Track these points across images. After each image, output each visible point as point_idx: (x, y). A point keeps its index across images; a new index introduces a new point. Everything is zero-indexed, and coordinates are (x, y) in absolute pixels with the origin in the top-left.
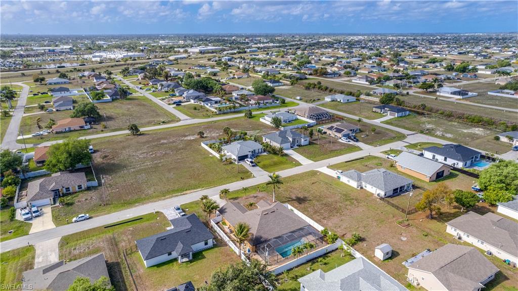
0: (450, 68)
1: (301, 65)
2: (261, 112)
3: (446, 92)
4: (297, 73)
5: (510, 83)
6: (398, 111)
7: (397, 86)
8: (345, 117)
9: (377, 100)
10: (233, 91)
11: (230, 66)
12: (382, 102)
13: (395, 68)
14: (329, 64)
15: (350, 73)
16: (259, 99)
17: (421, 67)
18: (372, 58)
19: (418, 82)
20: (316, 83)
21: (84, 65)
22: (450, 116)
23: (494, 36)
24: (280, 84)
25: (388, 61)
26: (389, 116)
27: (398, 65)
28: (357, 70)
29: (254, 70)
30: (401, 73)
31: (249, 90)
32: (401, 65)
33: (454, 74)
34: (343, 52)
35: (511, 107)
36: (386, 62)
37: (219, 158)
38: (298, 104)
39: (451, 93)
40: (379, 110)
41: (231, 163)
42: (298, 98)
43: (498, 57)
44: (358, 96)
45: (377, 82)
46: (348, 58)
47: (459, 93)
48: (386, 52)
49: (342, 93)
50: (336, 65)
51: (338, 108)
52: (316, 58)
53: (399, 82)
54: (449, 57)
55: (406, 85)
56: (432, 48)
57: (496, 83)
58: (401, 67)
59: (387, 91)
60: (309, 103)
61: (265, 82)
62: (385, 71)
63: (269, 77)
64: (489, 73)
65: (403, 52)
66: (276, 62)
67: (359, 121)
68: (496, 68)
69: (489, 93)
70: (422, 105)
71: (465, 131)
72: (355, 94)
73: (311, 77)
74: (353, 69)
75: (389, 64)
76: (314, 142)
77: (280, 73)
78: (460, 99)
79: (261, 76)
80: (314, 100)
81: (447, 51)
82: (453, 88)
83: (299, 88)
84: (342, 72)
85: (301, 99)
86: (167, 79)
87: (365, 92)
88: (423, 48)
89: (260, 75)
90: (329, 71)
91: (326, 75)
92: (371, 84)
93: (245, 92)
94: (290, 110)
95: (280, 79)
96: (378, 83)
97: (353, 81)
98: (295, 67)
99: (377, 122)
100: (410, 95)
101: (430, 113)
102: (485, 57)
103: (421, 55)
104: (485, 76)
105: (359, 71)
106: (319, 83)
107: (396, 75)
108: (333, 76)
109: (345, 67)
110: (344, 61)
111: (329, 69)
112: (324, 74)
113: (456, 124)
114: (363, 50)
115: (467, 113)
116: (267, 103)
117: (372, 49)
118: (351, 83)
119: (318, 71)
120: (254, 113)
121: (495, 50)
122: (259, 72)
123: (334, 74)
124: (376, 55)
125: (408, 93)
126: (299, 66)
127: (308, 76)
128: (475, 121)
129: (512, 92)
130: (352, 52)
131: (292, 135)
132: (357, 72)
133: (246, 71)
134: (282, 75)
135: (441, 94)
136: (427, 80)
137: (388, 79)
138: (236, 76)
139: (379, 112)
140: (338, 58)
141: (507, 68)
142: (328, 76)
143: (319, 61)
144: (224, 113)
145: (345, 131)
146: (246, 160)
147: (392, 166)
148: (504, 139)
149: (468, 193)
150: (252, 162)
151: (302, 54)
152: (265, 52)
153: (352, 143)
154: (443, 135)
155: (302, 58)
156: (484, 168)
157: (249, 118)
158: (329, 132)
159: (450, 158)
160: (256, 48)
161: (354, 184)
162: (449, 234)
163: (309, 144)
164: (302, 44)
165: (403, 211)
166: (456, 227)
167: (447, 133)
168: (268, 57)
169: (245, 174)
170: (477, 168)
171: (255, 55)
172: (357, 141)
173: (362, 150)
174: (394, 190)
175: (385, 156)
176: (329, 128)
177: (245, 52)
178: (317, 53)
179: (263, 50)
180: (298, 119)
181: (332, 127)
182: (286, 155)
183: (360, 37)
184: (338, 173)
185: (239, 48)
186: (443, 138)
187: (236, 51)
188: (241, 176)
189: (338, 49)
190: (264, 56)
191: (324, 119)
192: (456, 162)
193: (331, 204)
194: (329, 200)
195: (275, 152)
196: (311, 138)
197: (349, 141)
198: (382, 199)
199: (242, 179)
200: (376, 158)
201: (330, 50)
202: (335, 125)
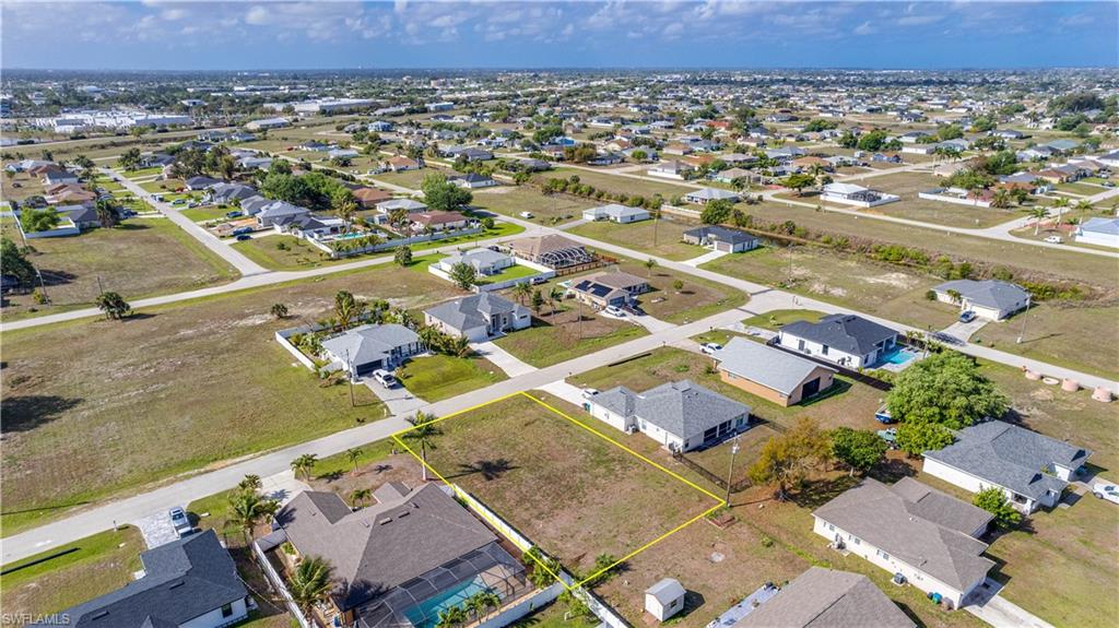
0: (850, 143)
1: (543, 138)
2: (436, 250)
3: (839, 193)
4: (531, 156)
5: (960, 174)
6: (738, 239)
7: (738, 183)
8: (622, 256)
9: (696, 214)
10: (380, 201)
11: (384, 143)
12: (707, 220)
13: (740, 142)
14: (601, 136)
15: (645, 156)
16: (434, 219)
17: (792, 140)
18: (696, 120)
19: (784, 173)
20: (569, 180)
21: (32, 142)
22: (842, 247)
24: (489, 183)
25: (728, 128)
26: (717, 252)
27: (747, 135)
28: (660, 148)
29: (438, 151)
30: (750, 155)
31: (416, 198)
32: (754, 135)
33: (857, 154)
34: (636, 110)
35: (960, 224)
36: (723, 129)
37: (311, 370)
38: (524, 229)
39: (849, 197)
40: (695, 240)
41: (340, 382)
42: (526, 214)
44: (657, 207)
45: (699, 173)
46: (645, 121)
47: (864, 196)
48: (726, 108)
49: (622, 200)
50: (617, 138)
51: (610, 235)
52: (576, 124)
53: (745, 173)
54: (850, 118)
55: (758, 180)
56: (816, 99)
57: (936, 173)
58: (752, 140)
59: (717, 194)
60: (548, 225)
62: (718, 149)
63: (468, 168)
64: (923, 152)
65: (760, 107)
66: (489, 133)
67: (651, 264)
68: (936, 141)
69: (921, 195)
70: (788, 223)
71: (872, 280)
72: (649, 204)
73: (561, 165)
74: (653, 145)
75: (729, 133)
76: (543, 319)
77: (493, 158)
78: (865, 209)
79: (450, 166)
80: (560, 219)
81: (847, 104)
82: (852, 185)
83: (533, 193)
84: (628, 154)
85: (530, 217)
86: (230, 176)
87: (670, 197)
88: (802, 98)
89: (448, 163)
90: (600, 151)
91: (594, 160)
92: (686, 179)
93: (407, 204)
94: (502, 244)
95: (493, 171)
96: (701, 176)
97: (650, 173)
98: (527, 144)
99: (690, 265)
100: (766, 202)
101: (801, 240)
102: (916, 118)
103: (795, 114)
104: (916, 159)
105: (665, 151)
106: (576, 179)
107: (741, 157)
108: (609, 162)
109: (636, 143)
110: (635, 128)
111: (602, 148)
112: (591, 158)
113: (853, 264)
114: (678, 105)
115: (877, 240)
116: (452, 228)
117: (697, 102)
118: (644, 178)
119: (576, 153)
120: (417, 254)
121: (934, 103)
122: (448, 156)
123: (613, 158)
124: (704, 115)
125: (760, 199)
126: (538, 140)
127: (554, 164)
128: (891, 258)
129: (964, 192)
130: (656, 109)
131: (491, 306)
132: (659, 153)
133: (417, 154)
134: (497, 161)
135: (829, 199)
136: (801, 167)
137: (723, 167)
138: (392, 167)
140: (624, 122)
141: (955, 141)
142: (597, 162)
143: (583, 130)
144: (348, 257)
145: (616, 292)
146: (374, 373)
147: (710, 371)
148: (944, 298)
149: (863, 435)
150: (388, 378)
151: (548, 114)
152: (469, 111)
153: (630, 318)
154: (826, 292)
155: (546, 122)
156: (903, 365)
157: (406, 265)
158: (579, 294)
159: (835, 347)
160: (451, 100)
161: (618, 422)
162: (818, 536)
163: (533, 326)
164: (552, 92)
165: (723, 484)
166: (833, 521)
167: (835, 286)
168: (475, 120)
169: (370, 409)
170: (888, 367)
171: (446, 117)
172: (642, 313)
173: (650, 334)
174: (707, 433)
175: (697, 347)
176: (579, 287)
177: (425, 111)
178: (581, 111)
179: (464, 105)
180: (515, 265)
181: (587, 282)
182: (475, 355)
183: (678, 76)
184: (588, 396)
185: (412, 102)
186: (826, 297)
187: (403, 109)
188: (359, 414)
189: (626, 101)
190: (466, 118)
191: (575, 262)
192: (845, 355)
193: (562, 478)
194: (559, 465)
195: (449, 349)
196: (538, 310)
197: (623, 315)
198: (678, 456)
199: (361, 422)
200: (677, 351)
201: (609, 105)
202: (593, 277)
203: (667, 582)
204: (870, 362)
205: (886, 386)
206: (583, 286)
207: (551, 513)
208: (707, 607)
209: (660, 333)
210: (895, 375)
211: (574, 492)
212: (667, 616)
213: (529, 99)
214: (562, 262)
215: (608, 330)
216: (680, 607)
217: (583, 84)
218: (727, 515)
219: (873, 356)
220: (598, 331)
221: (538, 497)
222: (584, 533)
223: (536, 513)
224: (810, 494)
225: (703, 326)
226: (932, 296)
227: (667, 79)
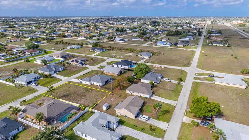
0: (117, 30)
1: (51, 33)
2: (34, 58)
3: (117, 40)
4: (49, 36)
5: (138, 35)
6: (101, 50)
7: (98, 39)
8: (78, 55)
9: (91, 46)
10: (13, 49)
11: (6, 35)
12: (93, 46)
13: (96, 31)
14: (65, 31)
15: (76, 35)
16: (31, 51)
17: (106, 30)
18: (85, 27)
19: (106, 37)
20: (61, 41)
22: (120, 49)
23: (130, 17)
24: (41, 43)
25: (92, 29)
26: (97, 52)
27: (97, 30)
28: (79, 33)
29: (24, 36)
30: (99, 34)
31: (23, 47)
32: (98, 30)
33: (119, 32)
34: (71, 25)
35: (139, 44)
36: (91, 29)
37: (14, 86)
38: (54, 52)
39: (120, 40)
40: (92, 50)
41: (22, 87)
42: (53, 49)
43: (133, 25)
44: (82, 45)
45: (89, 38)
46: (74, 28)
47: (122, 40)
48: (91, 24)
49: (74, 44)
50: (69, 31)
51: (74, 51)
52: (58, 29)
53: (99, 37)
54: (116, 26)
55: (102, 38)
56: (109, 22)
57: (134, 35)
58: (98, 31)
59: (94, 42)
60: (59, 51)
61: (32, 42)
62: (92, 33)
63: (34, 40)
64: (131, 31)
65: (98, 24)
66: (36, 32)
67: (85, 56)
68: (133, 29)
69: (132, 39)
70: (110, 46)
71: (127, 54)
72: (81, 44)
73: (57, 38)
74: (77, 33)
75: (93, 30)
76: (66, 68)
77: (40, 37)
78: (123, 43)
79: (29, 40)
80: (61, 49)
81: (115, 23)
82: (120, 38)
83: (52, 44)
84: (72, 35)
87: (85, 43)
88: (106, 22)
89: (28, 39)
90: (66, 35)
91: (65, 36)
92: (87, 39)
93: (21, 49)
94: (50, 55)
95: (41, 40)
96: (90, 38)
97: (78, 38)
98: (48, 34)
99: (93, 55)
100: (104, 43)
101: (113, 49)
102: (128, 25)
103: (105, 25)
104: (130, 33)
105: (80, 34)
106: (62, 41)
107: (97, 34)
108: (68, 37)
109: (74, 32)
110: (72, 29)
111: (66, 34)
112: (64, 36)
113: (123, 52)
114: (80, 24)
115: (126, 48)
116: (36, 53)
117: (84, 23)
118: (78, 40)
119: (61, 35)
120: (30, 59)
121: (131, 22)
122: (27, 37)
123: (69, 36)
124: (87, 26)
125: (103, 42)
126: (50, 33)
127: (55, 38)
128: (129, 50)
129: (139, 38)
130: (75, 25)
131: (54, 67)
132: (79, 34)
133: (18, 37)
134: (41, 38)
135: (116, 41)
136: (109, 35)
137: (94, 36)
138: (12, 41)
139: (93, 51)
140: (69, 28)
141: (136, 29)
142: (66, 37)
143: (60, 30)
144: (10, 62)
145: (80, 61)
146: (31, 83)
147: (102, 73)
148: (139, 56)
149: (131, 77)
150: (35, 84)
151: (50, 27)
152: (28, 27)
153: (84, 66)
154: (119, 57)
155: (50, 29)
156: (134, 67)
157: (28, 62)
158: (72, 63)
159: (123, 65)
160: (21, 24)
161: (88, 83)
162: (127, 94)
163: (64, 70)
164: (49, 22)
165: (110, 89)
166: (129, 90)
167: (120, 56)
168: (31, 29)
169: (32, 91)
170: (132, 68)
171: (22, 28)
172: (86, 65)
173: (88, 68)
174: (105, 82)
175: (99, 69)
176: (72, 61)
177: (15, 27)
178: (58, 26)
179: (26, 25)
180: (55, 59)
181: (73, 60)
182: (53, 77)
183: (78, 18)
184: (80, 80)
185: (9, 24)
186: (119, 58)
187: (8, 26)
188: (30, 92)
189: (68, 23)
190: (28, 28)
191: (69, 57)
192: (125, 67)
193: (80, 94)
194: (79, 92)
195: (46, 77)
196: (64, 67)
197: (82, 66)
198: (101, 87)
199: (32, 93)
200: (95, 71)
201: (64, 24)
202: (74, 59)
203: (105, 104)
204: (130, 67)
205: (133, 71)
206: (73, 61)
207: (80, 100)
208: (113, 107)
209: (91, 68)
210: (134, 69)
211: (84, 96)
212: (107, 109)
213: (43, 23)
214: (66, 57)
215: (80, 69)
216: (108, 108)
217: (56, 20)
218: (112, 94)
219: (130, 66)
220: (78, 69)
221: (77, 98)
222: (88, 101)
223: (77, 100)
224: (125, 88)
225: (99, 65)
226: (137, 56)
227: (76, 18)
